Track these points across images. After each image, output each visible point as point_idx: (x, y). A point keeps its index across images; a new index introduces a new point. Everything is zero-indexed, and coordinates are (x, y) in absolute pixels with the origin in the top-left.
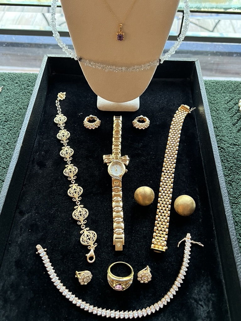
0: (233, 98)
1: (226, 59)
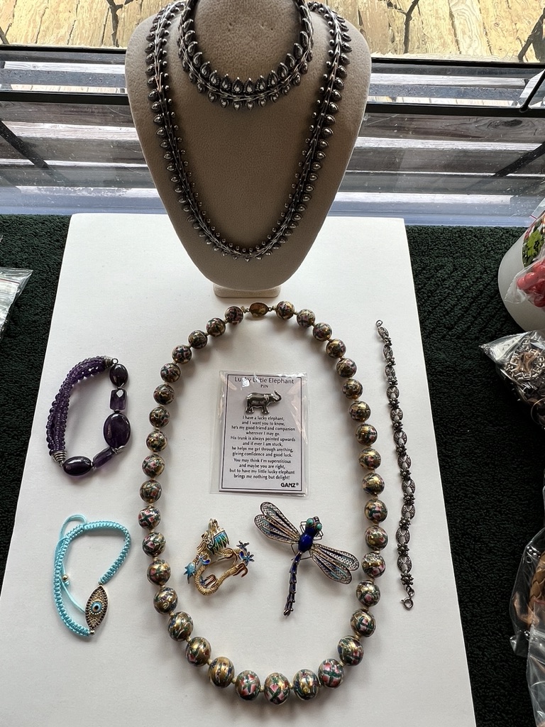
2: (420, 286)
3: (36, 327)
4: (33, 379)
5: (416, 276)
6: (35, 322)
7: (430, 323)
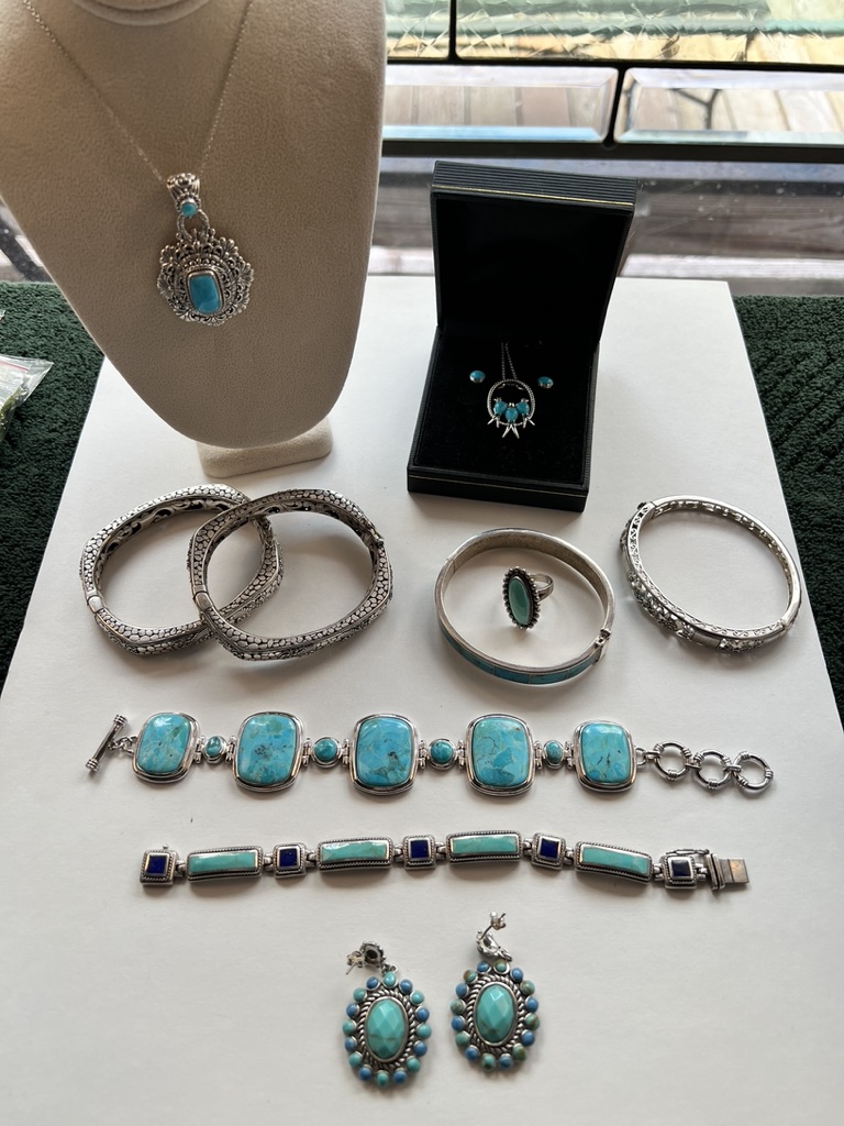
0: (776, 355)
1: (753, 204)
2: (767, 387)
3: (50, 450)
4: (36, 535)
5: (757, 371)
6: (49, 441)
7: (791, 445)
